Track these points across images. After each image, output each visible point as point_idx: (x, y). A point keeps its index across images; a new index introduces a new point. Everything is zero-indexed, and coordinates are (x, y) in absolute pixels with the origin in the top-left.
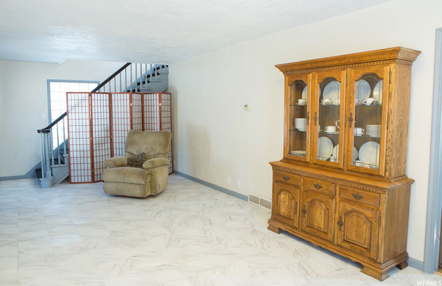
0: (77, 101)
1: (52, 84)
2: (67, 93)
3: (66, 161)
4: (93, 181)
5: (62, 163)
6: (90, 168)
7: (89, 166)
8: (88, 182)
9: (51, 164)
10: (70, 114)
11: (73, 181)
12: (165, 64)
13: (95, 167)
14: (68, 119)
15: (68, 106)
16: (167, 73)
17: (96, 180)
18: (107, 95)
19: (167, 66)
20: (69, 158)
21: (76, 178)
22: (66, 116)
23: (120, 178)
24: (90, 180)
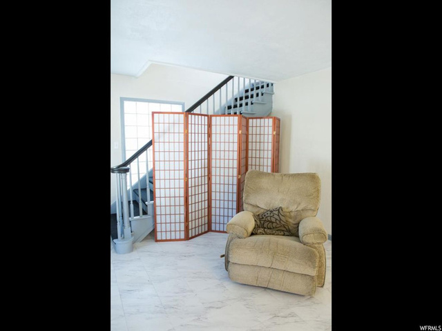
0: (167, 125)
1: (126, 103)
2: (153, 113)
3: (150, 211)
4: (187, 238)
5: (145, 213)
6: (183, 220)
7: (183, 217)
8: (180, 240)
9: (130, 216)
10: (156, 145)
11: (159, 238)
12: (270, 81)
13: (190, 219)
14: (154, 152)
15: (153, 133)
16: (272, 93)
17: (190, 236)
18: (206, 117)
19: (272, 84)
20: (154, 206)
21: (164, 234)
22: (151, 147)
23: (264, 261)
24: (183, 237)
